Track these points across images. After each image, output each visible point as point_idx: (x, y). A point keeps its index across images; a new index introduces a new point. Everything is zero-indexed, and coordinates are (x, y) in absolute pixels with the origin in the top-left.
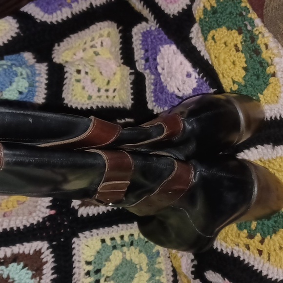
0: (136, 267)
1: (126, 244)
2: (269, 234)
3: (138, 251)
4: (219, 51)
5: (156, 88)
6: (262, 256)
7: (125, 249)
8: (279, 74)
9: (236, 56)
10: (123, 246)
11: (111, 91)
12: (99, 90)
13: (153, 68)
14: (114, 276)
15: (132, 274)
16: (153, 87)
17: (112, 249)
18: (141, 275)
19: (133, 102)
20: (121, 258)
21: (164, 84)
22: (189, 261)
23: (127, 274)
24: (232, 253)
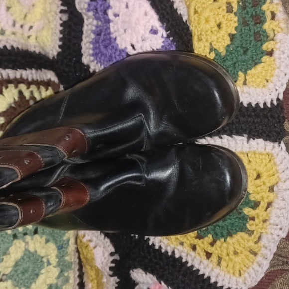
0: (42, 261)
1: (28, 232)
2: (222, 236)
3: (45, 241)
4: (204, 6)
5: (99, 38)
6: (210, 259)
7: (28, 238)
8: (276, 54)
9: (226, 17)
10: (25, 234)
11: (27, 27)
12: (14, 25)
13: (101, 11)
14: (13, 273)
15: (37, 270)
16: (93, 36)
17: (12, 239)
18: (49, 270)
19: (60, 50)
20: (24, 249)
21: (113, 36)
22: (107, 254)
23: (30, 270)
24: (173, 252)
